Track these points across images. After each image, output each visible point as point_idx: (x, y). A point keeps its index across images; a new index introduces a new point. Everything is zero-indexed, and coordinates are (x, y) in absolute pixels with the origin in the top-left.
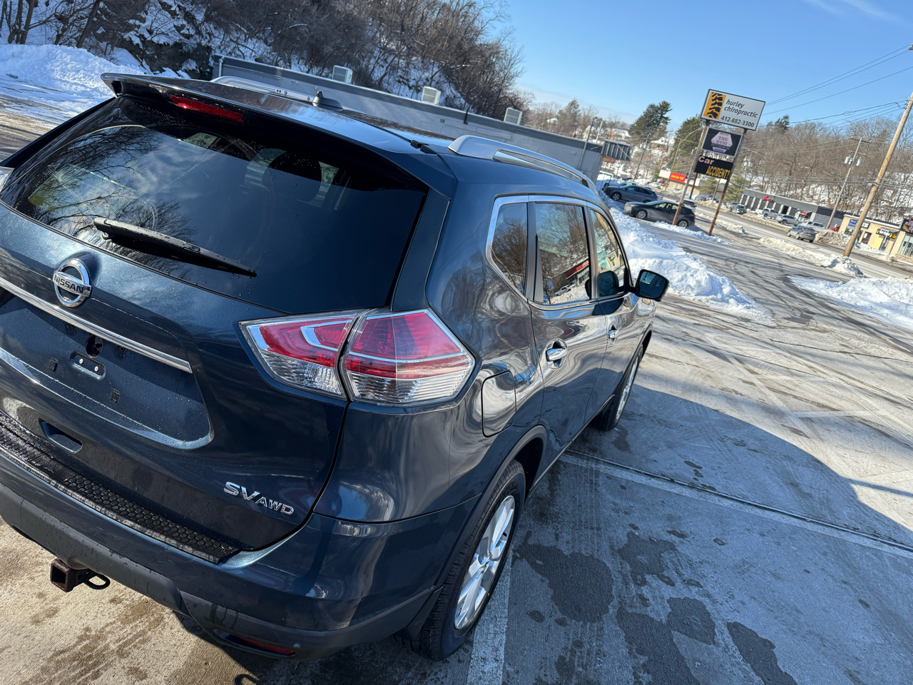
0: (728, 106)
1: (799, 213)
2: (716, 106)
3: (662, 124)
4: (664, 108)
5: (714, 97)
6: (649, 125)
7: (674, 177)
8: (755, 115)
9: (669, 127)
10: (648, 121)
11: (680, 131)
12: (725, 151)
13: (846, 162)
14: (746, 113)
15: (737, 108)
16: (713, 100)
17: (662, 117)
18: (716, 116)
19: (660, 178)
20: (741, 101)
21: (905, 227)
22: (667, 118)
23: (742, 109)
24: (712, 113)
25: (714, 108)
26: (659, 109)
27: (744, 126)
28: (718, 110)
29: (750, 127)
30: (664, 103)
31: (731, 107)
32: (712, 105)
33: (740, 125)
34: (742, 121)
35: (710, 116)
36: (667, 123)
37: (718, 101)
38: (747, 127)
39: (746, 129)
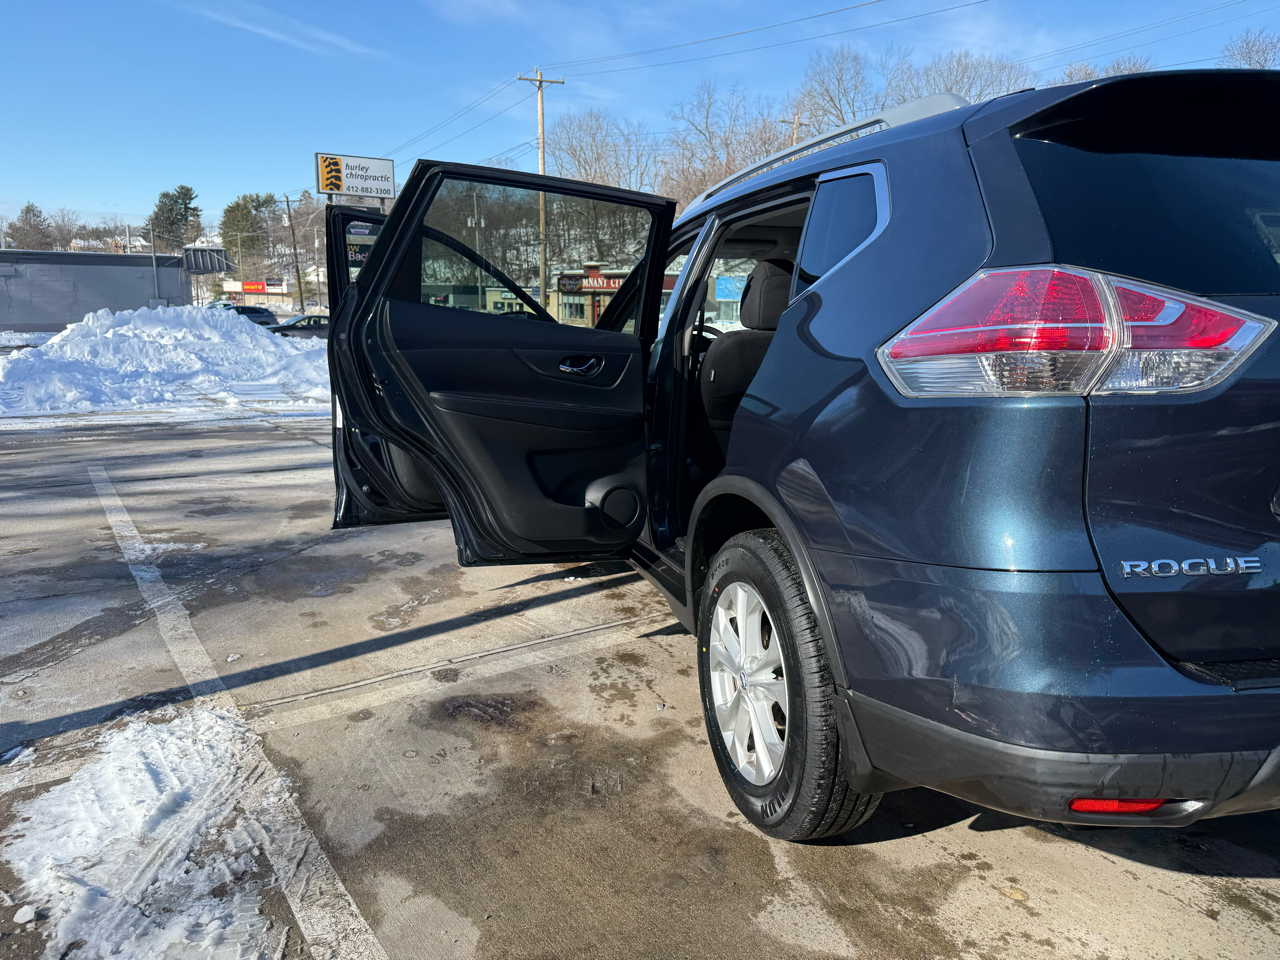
0: (349, 171)
1: (433, 298)
2: (334, 173)
3: (191, 218)
4: (185, 195)
5: (327, 163)
6: (172, 223)
7: (248, 287)
8: (387, 179)
9: (204, 220)
10: (169, 217)
11: (224, 224)
12: (367, 232)
13: (469, 225)
14: (375, 178)
15: (360, 173)
16: (327, 167)
17: (187, 209)
18: (338, 187)
19: (224, 293)
20: (364, 163)
21: (562, 287)
22: (195, 209)
23: (369, 173)
24: (332, 183)
25: (332, 177)
26: (179, 198)
27: (378, 195)
28: (338, 178)
29: (386, 196)
30: (182, 187)
31: (354, 172)
32: (328, 173)
33: (374, 194)
34: (374, 189)
35: (331, 189)
36: (198, 216)
37: (333, 168)
38: (383, 195)
39: (382, 199)
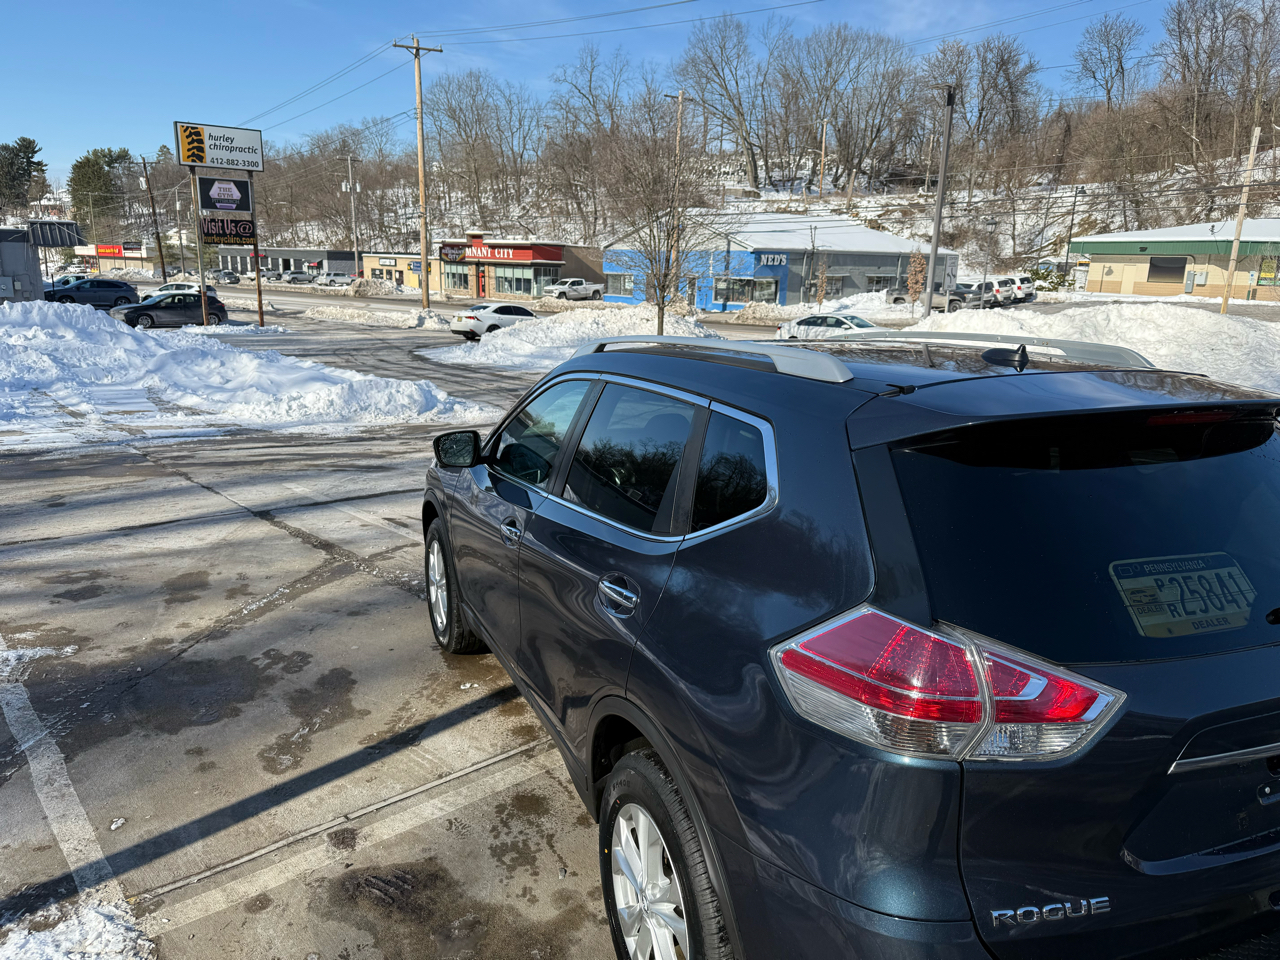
0: (213, 142)
1: (306, 264)
2: (196, 144)
3: (35, 173)
4: (27, 148)
5: (187, 133)
6: (14, 179)
7: (103, 251)
8: (254, 151)
9: (50, 176)
10: (9, 172)
11: (72, 180)
12: (234, 206)
13: (344, 190)
14: (241, 150)
15: (226, 144)
16: (187, 137)
17: (30, 163)
18: (201, 159)
19: (76, 256)
20: (229, 133)
21: (444, 257)
22: (39, 164)
23: (234, 145)
24: (193, 155)
25: (194, 148)
26: (20, 151)
27: (246, 168)
28: (201, 150)
29: (255, 168)
30: (24, 140)
31: (218, 143)
32: (189, 143)
33: (240, 167)
34: (240, 161)
35: (193, 161)
36: (43, 171)
37: (195, 138)
38: (250, 168)
39: (250, 173)
